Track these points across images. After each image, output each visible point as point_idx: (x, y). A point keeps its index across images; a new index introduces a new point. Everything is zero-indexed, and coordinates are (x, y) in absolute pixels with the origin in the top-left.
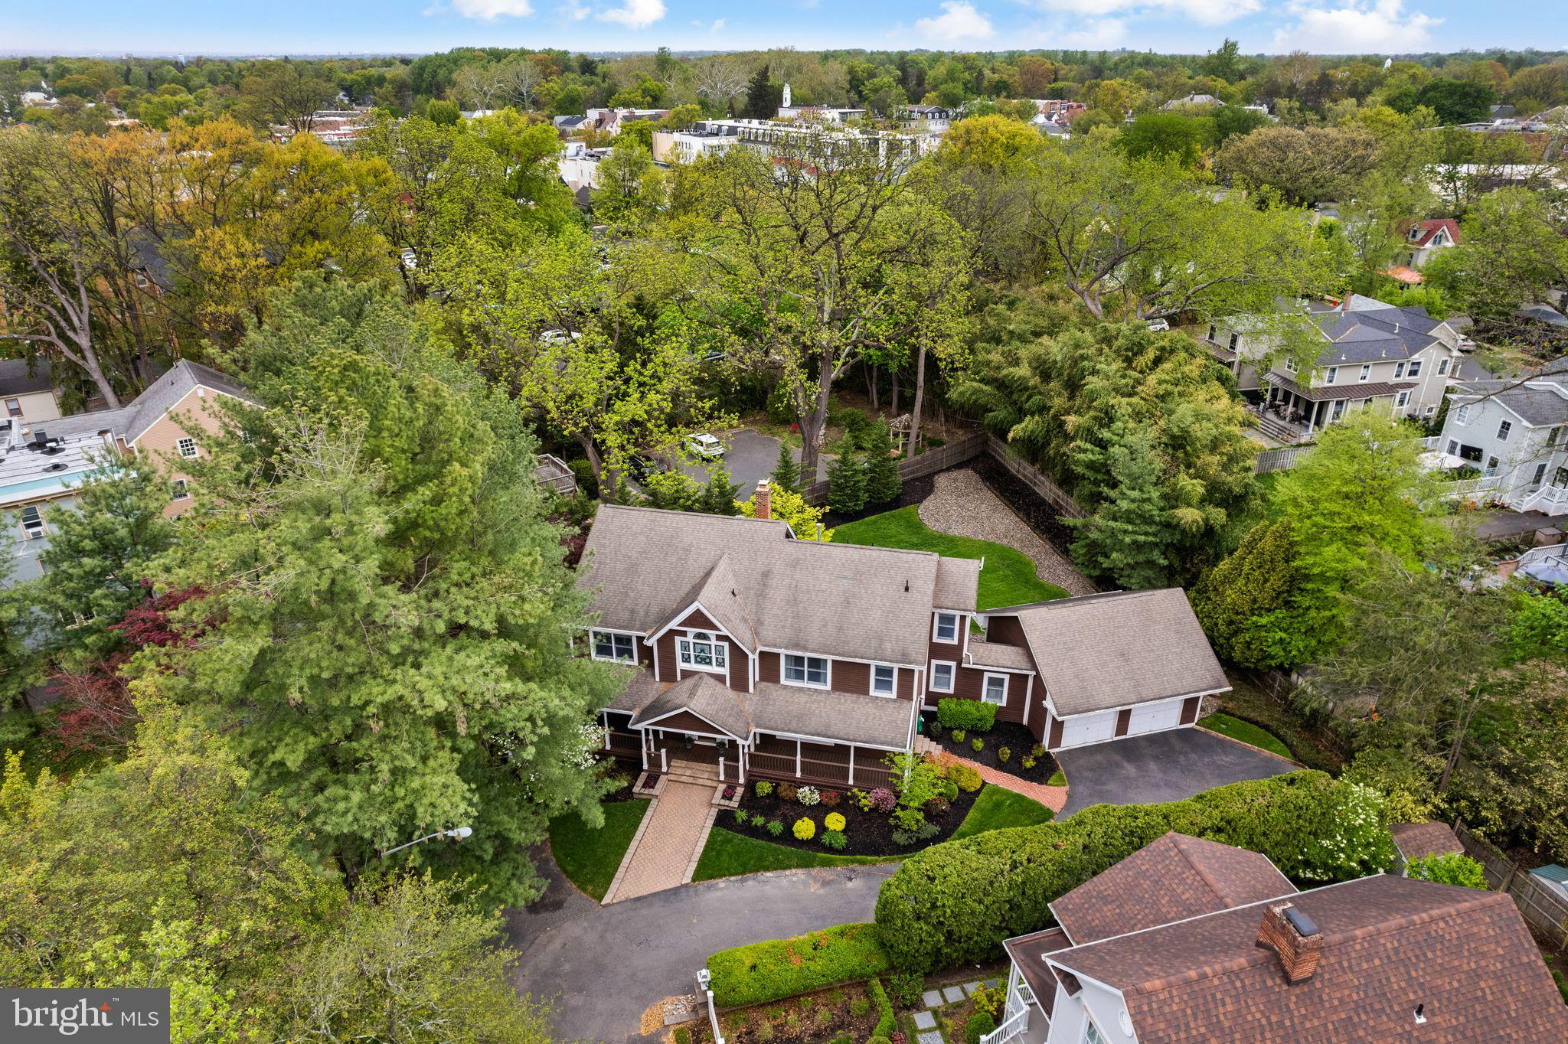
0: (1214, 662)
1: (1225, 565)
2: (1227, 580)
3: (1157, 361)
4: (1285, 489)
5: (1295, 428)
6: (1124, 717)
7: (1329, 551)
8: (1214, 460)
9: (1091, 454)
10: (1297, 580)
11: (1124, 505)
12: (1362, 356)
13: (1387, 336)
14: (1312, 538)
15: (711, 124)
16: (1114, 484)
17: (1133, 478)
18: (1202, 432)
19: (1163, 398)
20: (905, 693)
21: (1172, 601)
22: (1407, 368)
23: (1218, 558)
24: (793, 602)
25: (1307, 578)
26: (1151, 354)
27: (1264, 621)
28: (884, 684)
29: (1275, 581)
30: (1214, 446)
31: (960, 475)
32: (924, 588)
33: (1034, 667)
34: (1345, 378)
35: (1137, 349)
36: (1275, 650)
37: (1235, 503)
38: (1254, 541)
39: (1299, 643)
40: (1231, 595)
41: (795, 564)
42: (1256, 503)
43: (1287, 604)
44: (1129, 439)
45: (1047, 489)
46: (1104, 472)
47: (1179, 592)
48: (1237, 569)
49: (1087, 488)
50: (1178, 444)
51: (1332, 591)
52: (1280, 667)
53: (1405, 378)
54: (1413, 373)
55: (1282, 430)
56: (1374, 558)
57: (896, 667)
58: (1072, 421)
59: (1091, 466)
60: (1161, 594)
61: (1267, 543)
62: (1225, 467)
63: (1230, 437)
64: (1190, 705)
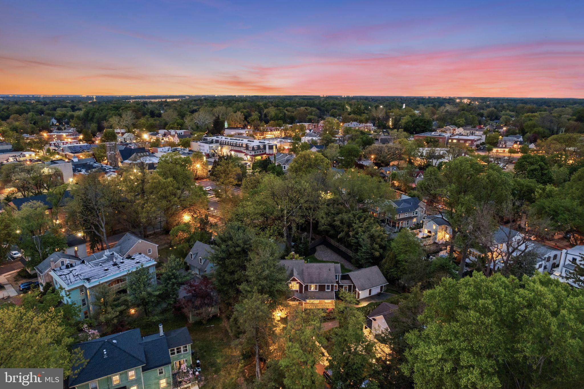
0: (385, 279)
1: (384, 260)
2: (385, 263)
3: (364, 220)
4: (393, 244)
5: (393, 228)
6: (370, 291)
7: (402, 255)
8: (379, 240)
9: (355, 241)
10: (397, 262)
11: (363, 250)
12: (405, 211)
13: (409, 205)
14: (399, 254)
15: (209, 139)
16: (361, 246)
17: (364, 245)
18: (376, 234)
19: (368, 228)
20: (332, 290)
21: (375, 268)
22: (415, 213)
23: (383, 259)
24: (309, 275)
25: (399, 261)
26: (363, 219)
27: (392, 270)
28: (328, 288)
29: (394, 262)
30: (379, 237)
31: (321, 246)
32: (333, 270)
33: (353, 283)
34: (402, 216)
35: (360, 217)
36: (396, 276)
37: (384, 248)
38: (389, 255)
39: (399, 274)
40: (386, 266)
41: (308, 268)
42: (388, 248)
43: (396, 267)
44: (362, 237)
45: (343, 248)
46: (358, 244)
47: (376, 266)
48: (386, 261)
49: (354, 247)
50: (372, 237)
51: (404, 263)
52: (397, 279)
53: (415, 215)
54: (416, 214)
55: (391, 229)
56: (409, 256)
57: (330, 284)
58: (351, 234)
59: (355, 243)
60: (373, 267)
61: (391, 256)
62: (381, 241)
63: (381, 235)
64: (382, 287)
